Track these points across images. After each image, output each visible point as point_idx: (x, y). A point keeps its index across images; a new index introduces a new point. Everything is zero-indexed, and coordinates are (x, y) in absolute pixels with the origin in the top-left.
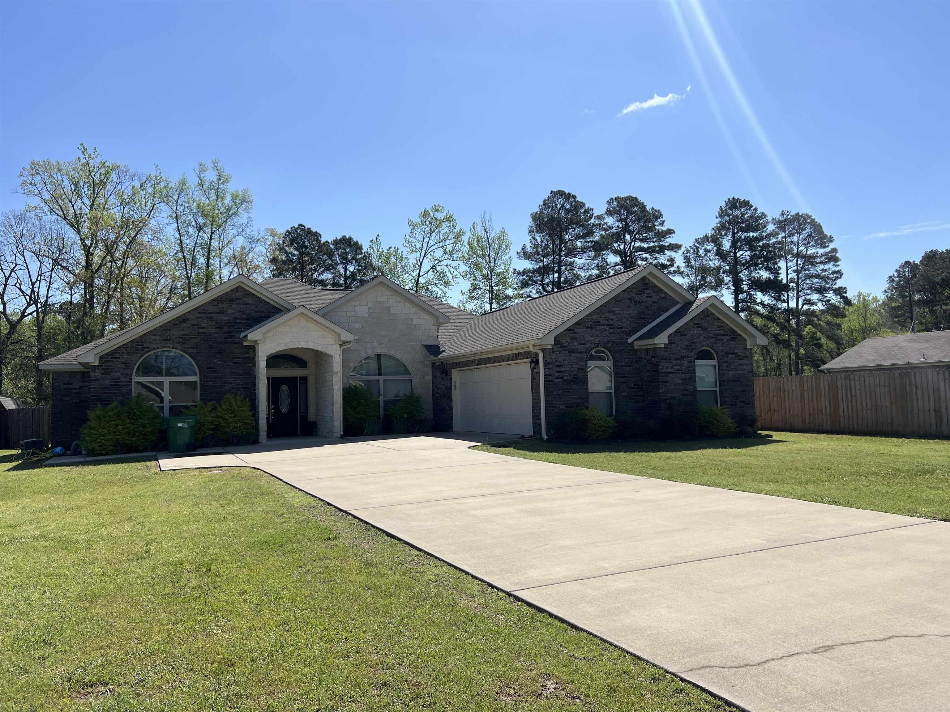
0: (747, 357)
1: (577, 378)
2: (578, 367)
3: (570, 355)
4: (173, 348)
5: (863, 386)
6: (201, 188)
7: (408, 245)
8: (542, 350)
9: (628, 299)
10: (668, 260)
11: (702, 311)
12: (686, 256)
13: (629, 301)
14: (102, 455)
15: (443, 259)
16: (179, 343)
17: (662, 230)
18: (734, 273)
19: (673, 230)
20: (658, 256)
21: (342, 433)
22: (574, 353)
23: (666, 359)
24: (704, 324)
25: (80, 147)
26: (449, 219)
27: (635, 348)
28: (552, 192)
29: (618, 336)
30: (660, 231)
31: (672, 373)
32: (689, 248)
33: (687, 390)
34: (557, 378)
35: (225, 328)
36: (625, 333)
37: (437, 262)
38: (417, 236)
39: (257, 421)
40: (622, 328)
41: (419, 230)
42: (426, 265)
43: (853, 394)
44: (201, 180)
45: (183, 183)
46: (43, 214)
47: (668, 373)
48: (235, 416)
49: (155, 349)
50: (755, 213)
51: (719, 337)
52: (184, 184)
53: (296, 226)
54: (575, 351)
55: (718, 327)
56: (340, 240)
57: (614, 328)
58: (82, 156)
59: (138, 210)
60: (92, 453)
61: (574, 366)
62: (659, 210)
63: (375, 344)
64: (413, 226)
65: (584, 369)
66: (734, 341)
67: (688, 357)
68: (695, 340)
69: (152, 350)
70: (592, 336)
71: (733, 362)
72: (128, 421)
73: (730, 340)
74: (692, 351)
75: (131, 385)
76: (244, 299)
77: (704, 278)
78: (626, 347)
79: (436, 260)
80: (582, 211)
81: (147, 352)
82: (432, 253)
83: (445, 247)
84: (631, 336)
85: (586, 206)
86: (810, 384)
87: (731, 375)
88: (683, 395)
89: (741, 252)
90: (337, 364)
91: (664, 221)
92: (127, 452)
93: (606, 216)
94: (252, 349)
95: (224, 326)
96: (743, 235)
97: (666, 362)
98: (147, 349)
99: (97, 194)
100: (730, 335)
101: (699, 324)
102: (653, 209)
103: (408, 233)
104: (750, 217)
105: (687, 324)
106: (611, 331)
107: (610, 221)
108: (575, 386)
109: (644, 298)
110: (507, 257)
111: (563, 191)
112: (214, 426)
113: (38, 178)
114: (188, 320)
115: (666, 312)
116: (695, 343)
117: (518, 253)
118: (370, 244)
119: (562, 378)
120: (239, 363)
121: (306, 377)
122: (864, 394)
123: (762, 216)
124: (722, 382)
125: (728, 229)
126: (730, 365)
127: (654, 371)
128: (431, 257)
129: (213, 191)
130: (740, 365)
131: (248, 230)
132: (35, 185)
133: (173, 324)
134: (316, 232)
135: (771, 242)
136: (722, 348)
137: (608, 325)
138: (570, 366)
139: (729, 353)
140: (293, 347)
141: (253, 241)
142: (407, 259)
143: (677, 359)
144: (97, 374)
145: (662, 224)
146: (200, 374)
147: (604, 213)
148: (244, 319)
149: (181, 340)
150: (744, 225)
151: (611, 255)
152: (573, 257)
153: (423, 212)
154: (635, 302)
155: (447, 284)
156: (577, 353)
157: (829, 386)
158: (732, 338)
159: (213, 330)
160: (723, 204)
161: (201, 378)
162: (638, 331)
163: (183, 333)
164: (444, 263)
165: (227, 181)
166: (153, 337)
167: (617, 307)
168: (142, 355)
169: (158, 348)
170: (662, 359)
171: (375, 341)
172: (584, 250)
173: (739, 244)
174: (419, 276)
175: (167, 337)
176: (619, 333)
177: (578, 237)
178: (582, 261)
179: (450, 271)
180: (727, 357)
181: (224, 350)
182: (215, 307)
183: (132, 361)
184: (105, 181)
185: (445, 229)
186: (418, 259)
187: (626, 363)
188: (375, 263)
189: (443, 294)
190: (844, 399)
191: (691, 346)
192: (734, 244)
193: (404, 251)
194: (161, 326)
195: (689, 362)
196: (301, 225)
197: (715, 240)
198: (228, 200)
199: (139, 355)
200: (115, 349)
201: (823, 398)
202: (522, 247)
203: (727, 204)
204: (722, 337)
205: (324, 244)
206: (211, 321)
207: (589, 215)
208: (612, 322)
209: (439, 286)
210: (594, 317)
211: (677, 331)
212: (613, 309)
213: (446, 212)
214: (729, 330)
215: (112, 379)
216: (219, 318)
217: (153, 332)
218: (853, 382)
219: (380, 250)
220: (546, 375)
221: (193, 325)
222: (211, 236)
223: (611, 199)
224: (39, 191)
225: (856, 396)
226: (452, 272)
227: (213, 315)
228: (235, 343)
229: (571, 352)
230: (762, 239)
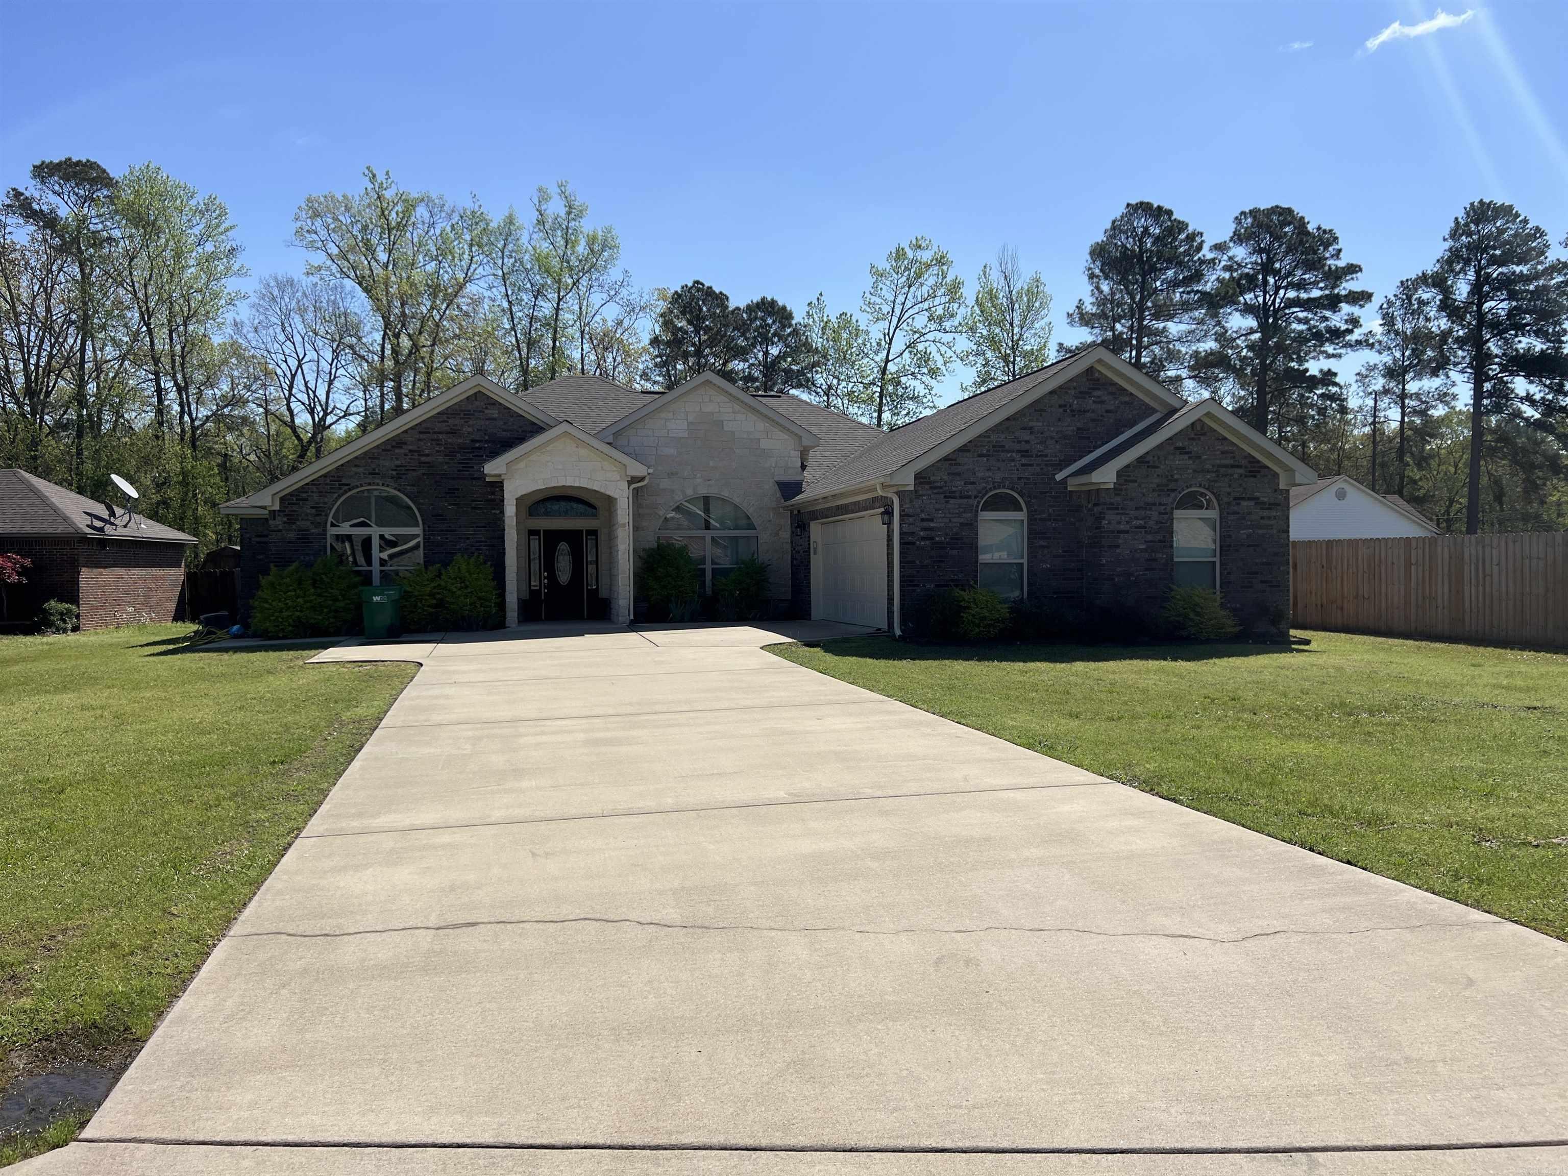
0: (1279, 505)
1: (957, 539)
2: (962, 520)
3: (947, 502)
4: (383, 485)
5: (1503, 559)
6: (542, 228)
7: (868, 310)
8: (898, 493)
9: (1060, 406)
10: (1346, 321)
11: (1193, 424)
12: (1387, 314)
13: (1061, 410)
14: (279, 638)
15: (928, 330)
16: (392, 478)
17: (1336, 266)
18: (1475, 341)
19: (1359, 267)
20: (1328, 314)
21: (632, 617)
22: (955, 498)
23: (1117, 509)
24: (1195, 448)
25: (367, 172)
26: (941, 261)
27: (1069, 489)
28: (1128, 205)
29: (1038, 469)
30: (1333, 268)
31: (1127, 532)
32: (1393, 299)
33: (1155, 560)
34: (923, 539)
35: (459, 455)
36: (1052, 465)
37: (917, 335)
38: (884, 292)
39: (502, 594)
40: (1046, 456)
41: (888, 283)
42: (899, 343)
43: (1488, 571)
44: (542, 215)
45: (510, 221)
46: (332, 277)
47: (1119, 532)
48: (467, 587)
49: (357, 487)
50: (1524, 228)
51: (1222, 470)
52: (511, 223)
53: (690, 285)
54: (957, 494)
55: (1223, 453)
56: (758, 304)
57: (1032, 456)
58: (370, 186)
59: (449, 266)
60: (264, 635)
61: (954, 520)
62: (1331, 231)
63: (699, 480)
64: (880, 275)
65: (971, 524)
66: (1255, 476)
67: (1160, 504)
68: (1176, 476)
69: (353, 488)
70: (989, 470)
71: (1250, 513)
72: (312, 590)
73: (1246, 476)
74: (1169, 495)
75: (325, 539)
76: (486, 411)
77: (1416, 353)
78: (1051, 488)
79: (915, 332)
80: (1183, 236)
81: (346, 492)
82: (910, 320)
83: (933, 309)
84: (1061, 470)
85: (1191, 229)
86: (1420, 552)
87: (1245, 536)
88: (1146, 570)
89: (1492, 304)
90: (624, 513)
91: (1340, 251)
92: (311, 636)
93: (1231, 244)
94: (498, 486)
95: (458, 452)
96: (1495, 272)
97: (1118, 514)
98: (346, 487)
99: (394, 243)
100: (1246, 467)
101: (1184, 448)
102: (1319, 228)
103: (868, 288)
104: (1516, 235)
105: (1160, 447)
106: (1024, 461)
107: (1240, 252)
108: (955, 552)
109: (1089, 404)
110: (1042, 323)
111: (1148, 203)
112: (434, 602)
113: (318, 222)
114: (405, 443)
115: (1131, 427)
116: (1176, 480)
117: (1069, 315)
118: (807, 309)
119: (932, 538)
120: (480, 508)
121: (596, 531)
122: (1504, 573)
123: (1535, 234)
124: (1226, 546)
125: (1467, 262)
126: (1244, 518)
127: (1097, 528)
128: (908, 328)
129: (559, 233)
130: (1262, 518)
131: (624, 292)
132: (316, 233)
133: (383, 450)
134: (721, 293)
135: (1553, 282)
136: (1228, 490)
137: (1019, 451)
138: (948, 520)
139: (1243, 499)
140: (556, 485)
141: (631, 309)
142: (867, 333)
143: (1137, 509)
144: (278, 523)
145: (1337, 254)
146: (423, 524)
147: (1228, 239)
148: (486, 442)
149: (394, 473)
150: (1498, 252)
151: (1237, 315)
152: (1164, 321)
153: (894, 251)
154: (1072, 411)
155: (933, 373)
156: (961, 497)
157: (1450, 558)
158: (1250, 472)
159: (441, 459)
160: (1461, 214)
161: (424, 531)
162: (1075, 461)
163: (398, 463)
164: (930, 336)
165: (580, 215)
166: (354, 469)
167: (1038, 420)
168: (340, 496)
169: (361, 485)
170: (1108, 509)
171: (699, 475)
172: (1186, 307)
173: (1486, 288)
174: (887, 361)
175: (374, 470)
176: (1038, 465)
177: (1174, 284)
178: (1184, 327)
179: (939, 351)
180: (1239, 504)
181: (458, 489)
182: (444, 424)
183: (325, 503)
184: (404, 222)
185: (930, 280)
186: (886, 331)
187: (1050, 515)
188: (817, 341)
189: (927, 391)
190: (1473, 581)
191: (1167, 485)
192: (1476, 289)
193: (863, 320)
194: (365, 453)
195: (1160, 513)
196: (697, 282)
197: (1438, 281)
198: (581, 248)
199: (336, 495)
200: (302, 487)
201: (1440, 578)
202: (1076, 303)
203: (1468, 214)
204: (1230, 471)
205: (733, 312)
206: (438, 444)
207: (1195, 244)
208: (1027, 447)
209: (919, 377)
210: (994, 438)
211: (1141, 460)
212: (1031, 424)
213: (935, 249)
214: (1245, 457)
215: (299, 531)
216: (449, 440)
217: (354, 462)
218: (1488, 550)
219: (825, 320)
220: (902, 534)
221: (410, 451)
222: (558, 304)
223: (1243, 213)
224: (323, 241)
225: (1491, 576)
226: (943, 352)
227: (441, 436)
228: (474, 479)
229: (949, 496)
230: (1537, 276)
